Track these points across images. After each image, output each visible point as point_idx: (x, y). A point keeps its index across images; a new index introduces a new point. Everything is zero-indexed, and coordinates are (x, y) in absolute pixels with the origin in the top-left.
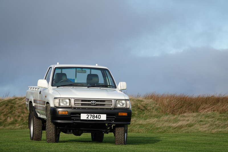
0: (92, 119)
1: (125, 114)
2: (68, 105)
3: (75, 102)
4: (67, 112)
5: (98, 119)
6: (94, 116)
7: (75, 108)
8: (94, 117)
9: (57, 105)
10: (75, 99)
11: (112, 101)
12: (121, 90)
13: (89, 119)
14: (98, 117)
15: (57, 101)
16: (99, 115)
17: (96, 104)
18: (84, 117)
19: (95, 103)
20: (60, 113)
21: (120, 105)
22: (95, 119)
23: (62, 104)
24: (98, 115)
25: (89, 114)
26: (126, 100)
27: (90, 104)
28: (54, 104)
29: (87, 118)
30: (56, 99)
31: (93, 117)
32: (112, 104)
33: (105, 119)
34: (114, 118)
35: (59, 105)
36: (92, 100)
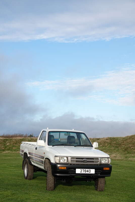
0: (84, 173)
1: (107, 169)
2: (66, 161)
3: (72, 160)
4: (65, 167)
5: (89, 173)
6: (85, 170)
7: (71, 164)
9: (58, 162)
10: (71, 157)
11: (98, 159)
12: (95, 148)
13: (82, 173)
14: (88, 171)
15: (58, 158)
17: (87, 161)
18: (78, 171)
19: (86, 160)
20: (60, 168)
21: (104, 162)
22: (87, 173)
23: (62, 161)
24: (89, 169)
25: (82, 169)
26: (108, 158)
27: (83, 161)
28: (55, 161)
29: (81, 172)
31: (85, 172)
32: (98, 161)
33: (94, 173)
34: (100, 172)
35: (59, 162)
36: (84, 158)
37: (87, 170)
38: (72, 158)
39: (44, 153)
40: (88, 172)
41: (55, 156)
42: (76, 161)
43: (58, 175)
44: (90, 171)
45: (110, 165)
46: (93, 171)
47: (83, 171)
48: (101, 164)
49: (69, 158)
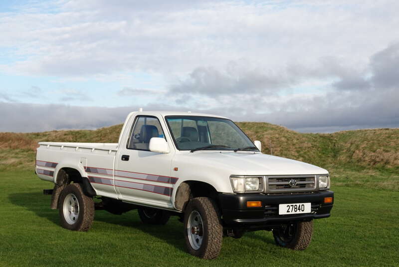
0: (293, 213)
1: (329, 200)
2: (257, 187)
4: (260, 202)
5: (301, 212)
8: (296, 208)
9: (241, 190)
10: (269, 177)
13: (291, 213)
14: (301, 207)
15: (242, 181)
17: (298, 185)
18: (283, 209)
19: (295, 184)
22: (298, 212)
24: (301, 204)
25: (290, 205)
26: (327, 175)
27: (289, 185)
28: (233, 188)
29: (288, 211)
30: (238, 179)
31: (296, 210)
32: (314, 184)
33: (309, 211)
34: (318, 207)
35: (245, 190)
36: (290, 179)
37: (298, 205)
38: (271, 178)
39: (176, 169)
40: (299, 209)
41: (232, 176)
42: (278, 185)
43: (238, 221)
44: (303, 207)
45: (330, 191)
46: (307, 208)
47: (291, 207)
48: (318, 191)
49: (265, 179)
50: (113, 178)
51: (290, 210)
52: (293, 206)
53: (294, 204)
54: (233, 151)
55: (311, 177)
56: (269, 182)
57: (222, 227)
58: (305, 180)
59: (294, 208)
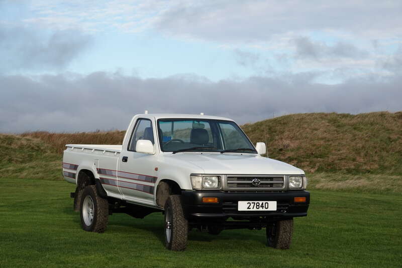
0: (255, 209)
1: (302, 200)
2: (216, 185)
3: (228, 182)
4: (216, 199)
5: (264, 209)
6: (258, 204)
7: (226, 192)
8: (259, 206)
9: (198, 187)
10: (228, 176)
11: (283, 178)
13: (251, 210)
14: (264, 205)
15: (199, 179)
16: (266, 203)
17: (261, 184)
18: (243, 206)
19: (258, 183)
20: (204, 200)
21: (293, 184)
22: (261, 209)
23: (207, 185)
24: (264, 202)
25: (251, 202)
26: (302, 176)
27: (251, 184)
28: (192, 185)
29: (248, 208)
31: (258, 207)
32: (283, 184)
33: (275, 209)
34: (288, 206)
35: (203, 187)
36: (254, 178)
37: (261, 202)
38: (230, 177)
39: (156, 169)
40: (262, 207)
42: (238, 184)
43: (198, 215)
44: (267, 204)
45: (306, 191)
46: (272, 206)
47: (252, 205)
48: (289, 190)
49: (223, 179)
50: (117, 179)
51: (251, 207)
52: (254, 203)
53: (256, 202)
54: (219, 153)
55: (280, 178)
56: (228, 180)
57: (187, 221)
58: (272, 180)
59: (255, 205)
